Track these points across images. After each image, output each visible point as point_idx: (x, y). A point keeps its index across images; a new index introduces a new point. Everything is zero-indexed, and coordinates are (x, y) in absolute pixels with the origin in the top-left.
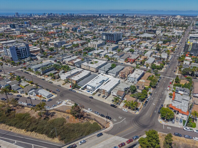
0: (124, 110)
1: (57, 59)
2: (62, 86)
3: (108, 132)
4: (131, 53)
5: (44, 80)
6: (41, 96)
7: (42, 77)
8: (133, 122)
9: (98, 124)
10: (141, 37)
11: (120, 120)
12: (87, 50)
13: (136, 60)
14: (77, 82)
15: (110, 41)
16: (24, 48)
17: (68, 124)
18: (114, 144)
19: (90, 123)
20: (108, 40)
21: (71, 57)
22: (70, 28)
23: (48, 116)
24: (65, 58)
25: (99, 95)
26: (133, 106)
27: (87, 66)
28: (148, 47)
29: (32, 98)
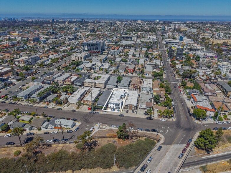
0: (162, 120)
1: (45, 80)
2: (77, 110)
3: (164, 144)
4: (125, 63)
5: (47, 108)
6: (61, 128)
7: (42, 105)
8: (177, 128)
9: (150, 139)
10: (122, 45)
11: (166, 130)
15: (94, 51)
17: (120, 148)
19: (142, 141)
21: (61, 75)
22: (30, 39)
23: (91, 146)
24: (56, 78)
25: (127, 111)
27: (92, 83)
28: (136, 55)
29: (52, 133)
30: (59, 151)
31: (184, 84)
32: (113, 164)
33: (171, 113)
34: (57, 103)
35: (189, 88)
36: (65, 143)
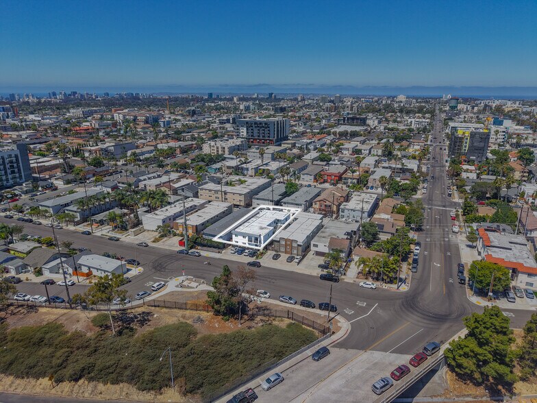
0: (364, 285)
1: (119, 183)
2: (152, 245)
3: (342, 345)
4: (324, 163)
5: (89, 233)
6: (89, 275)
7: (82, 228)
8: (404, 309)
9: (304, 326)
10: (336, 132)
11: (364, 310)
12: (203, 160)
13: (344, 176)
14: (199, 229)
15: (261, 140)
16: (13, 155)
17: (205, 339)
18: (375, 372)
19: (277, 328)
20: (254, 139)
21: (159, 176)
22: (139, 118)
23: (129, 324)
24: (145, 180)
25: (276, 257)
26: (389, 270)
27: (216, 192)
28: (360, 150)
29: (60, 283)
30: (45, 323)
31: (468, 210)
32: (170, 379)
33: (394, 266)
34: (116, 227)
35: (483, 219)
36: (72, 308)
